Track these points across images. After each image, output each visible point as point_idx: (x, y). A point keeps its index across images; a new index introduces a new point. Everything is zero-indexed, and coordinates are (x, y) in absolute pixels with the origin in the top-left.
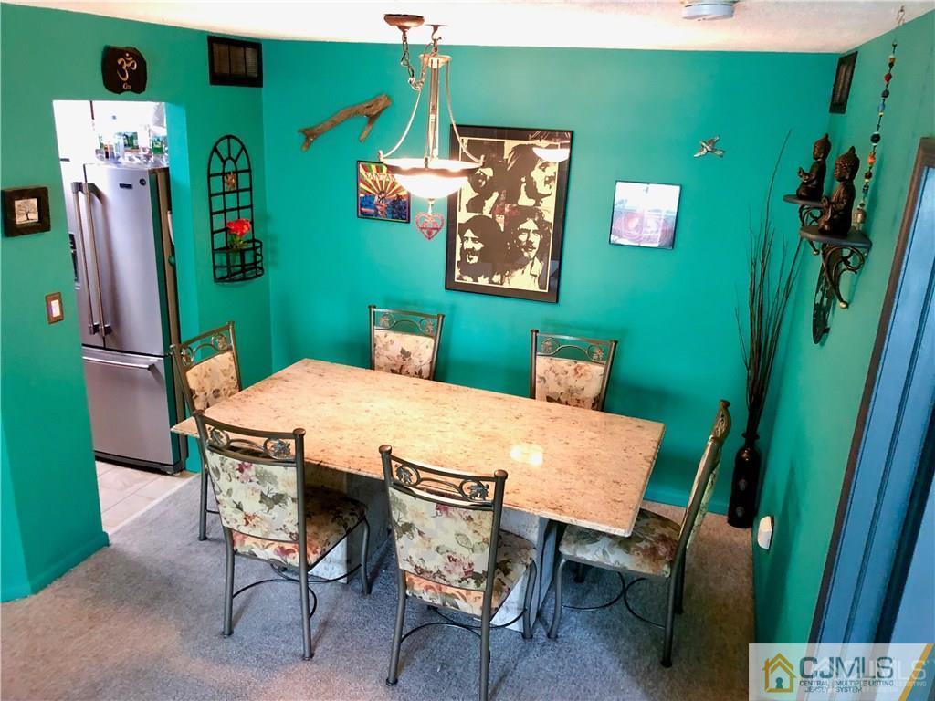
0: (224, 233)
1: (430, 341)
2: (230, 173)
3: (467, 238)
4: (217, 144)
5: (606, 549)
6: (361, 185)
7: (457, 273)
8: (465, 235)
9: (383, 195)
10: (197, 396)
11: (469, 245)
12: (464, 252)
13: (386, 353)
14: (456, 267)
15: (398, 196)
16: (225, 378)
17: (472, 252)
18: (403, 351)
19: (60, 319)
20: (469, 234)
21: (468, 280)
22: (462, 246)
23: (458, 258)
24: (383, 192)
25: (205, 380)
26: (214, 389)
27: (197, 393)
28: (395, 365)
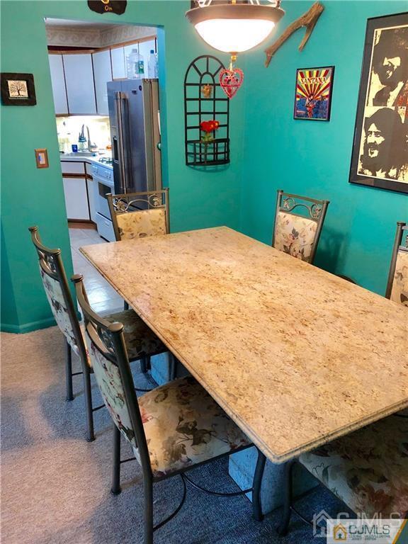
0: (198, 130)
1: (314, 224)
2: (206, 85)
3: (371, 132)
4: (195, 61)
5: (329, 470)
6: (299, 91)
7: (360, 167)
8: (369, 130)
9: (312, 98)
10: (123, 234)
11: (372, 139)
12: (367, 146)
13: (283, 231)
14: (359, 161)
15: (322, 97)
16: (153, 227)
17: (374, 145)
18: (294, 231)
19: (43, 166)
20: (373, 128)
21: (368, 173)
22: (366, 140)
23: (362, 152)
24: (312, 95)
25: (134, 224)
26: (141, 232)
27: (123, 231)
28: (287, 242)
